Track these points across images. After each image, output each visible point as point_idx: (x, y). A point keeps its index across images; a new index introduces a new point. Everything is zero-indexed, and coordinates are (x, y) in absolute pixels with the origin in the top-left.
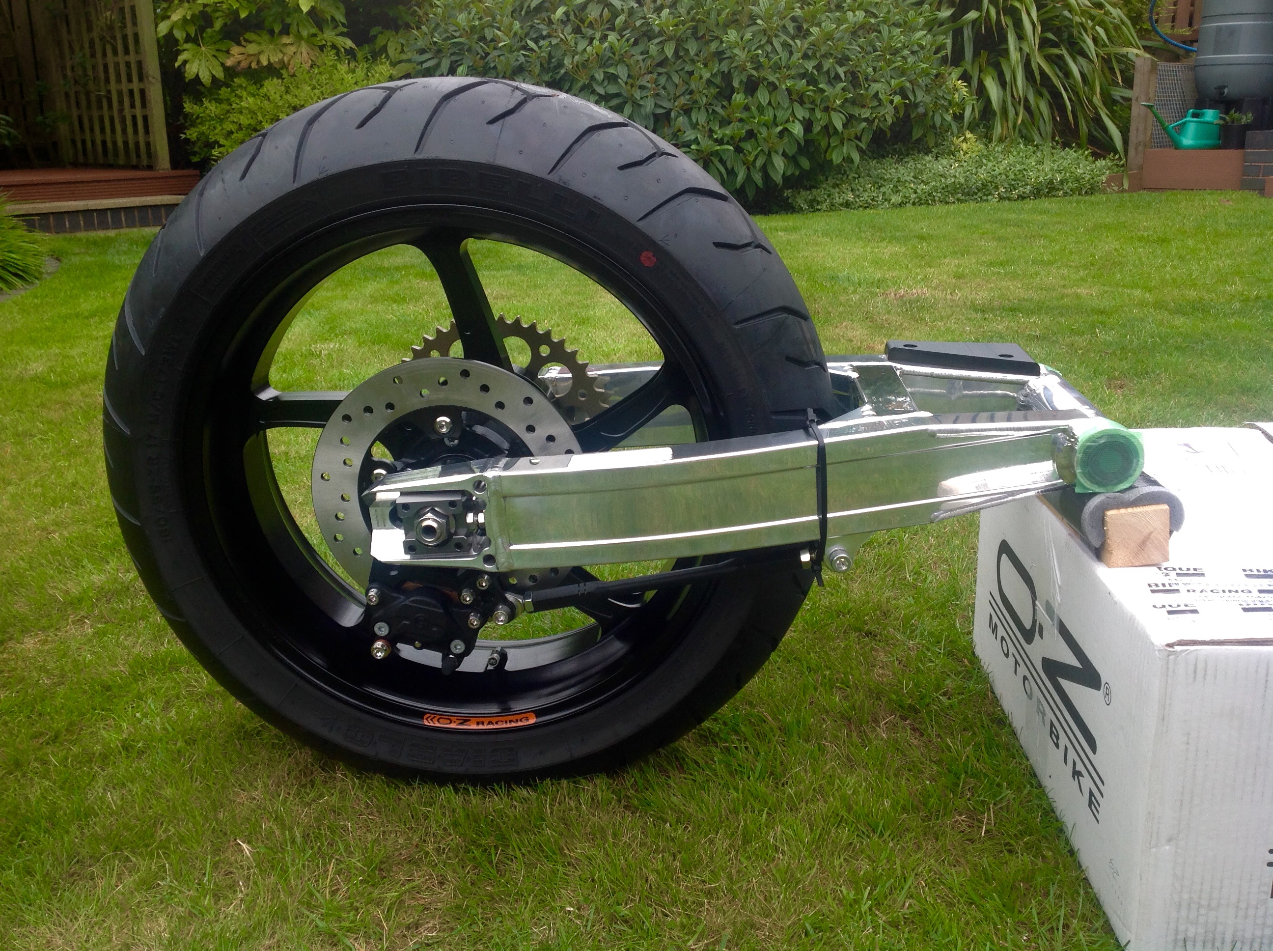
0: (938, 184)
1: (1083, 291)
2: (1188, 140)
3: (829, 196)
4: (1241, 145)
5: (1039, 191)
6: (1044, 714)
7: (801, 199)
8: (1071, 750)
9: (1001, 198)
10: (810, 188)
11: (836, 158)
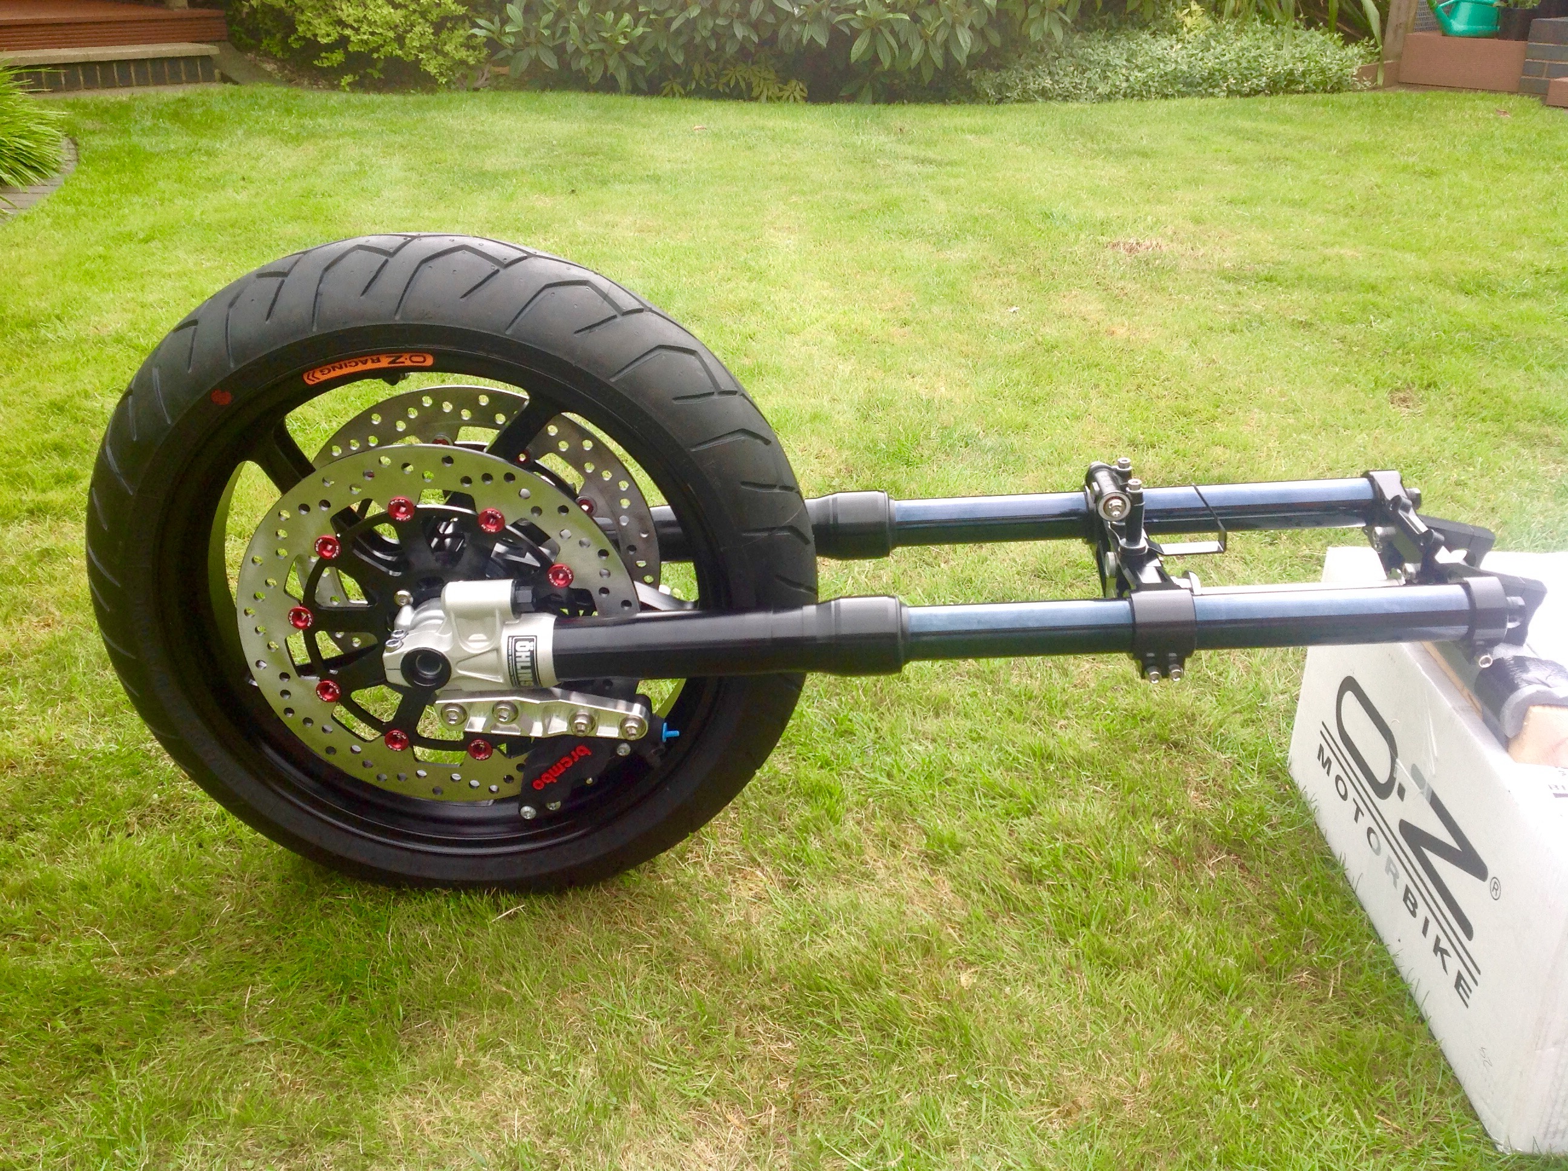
0: (1156, 72)
1: (1347, 252)
2: (1459, 24)
3: (1021, 80)
4: (1523, 36)
5: (1275, 83)
6: (1396, 876)
7: (987, 83)
8: (1433, 924)
9: (1230, 93)
10: (998, 68)
11: (1035, 33)
